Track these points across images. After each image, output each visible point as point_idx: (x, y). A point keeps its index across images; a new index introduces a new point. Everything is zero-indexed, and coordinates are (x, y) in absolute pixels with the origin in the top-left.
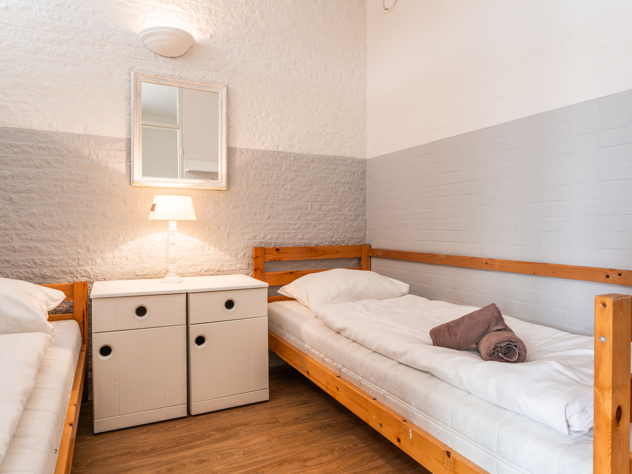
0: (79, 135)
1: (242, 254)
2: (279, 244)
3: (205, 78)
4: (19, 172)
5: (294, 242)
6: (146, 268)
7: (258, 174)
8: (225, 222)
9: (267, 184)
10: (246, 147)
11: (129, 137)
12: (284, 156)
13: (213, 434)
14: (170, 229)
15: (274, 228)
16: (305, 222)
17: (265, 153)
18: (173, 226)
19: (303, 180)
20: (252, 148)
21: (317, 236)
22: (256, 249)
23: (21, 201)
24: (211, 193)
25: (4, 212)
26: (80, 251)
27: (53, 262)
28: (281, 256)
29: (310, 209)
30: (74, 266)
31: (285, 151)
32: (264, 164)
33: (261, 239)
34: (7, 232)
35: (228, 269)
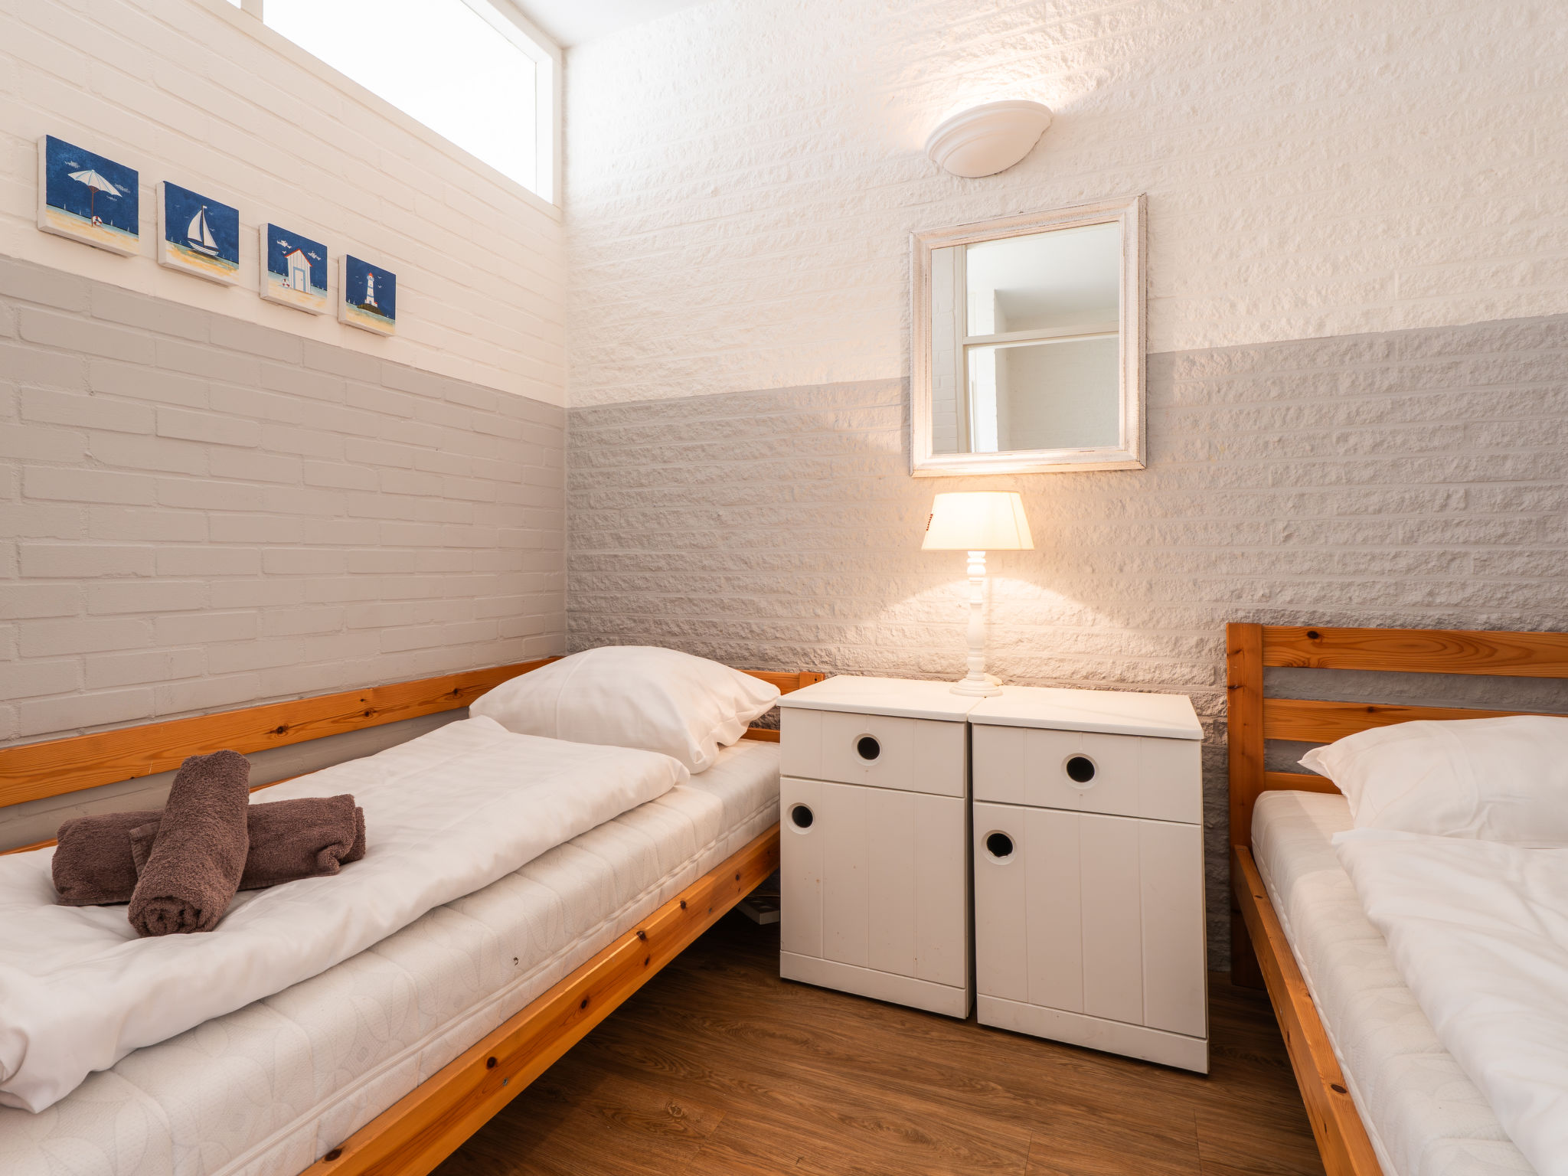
0: (818, 387)
1: (1193, 641)
2: (1327, 618)
3: (1081, 193)
4: (731, 469)
5: (1389, 613)
6: (943, 658)
7: (1249, 414)
8: (1140, 554)
9: (1280, 441)
10: (1207, 345)
11: (908, 375)
12: (1344, 347)
13: (993, 1089)
14: (971, 570)
15: (1306, 566)
16: (1440, 550)
17: (1269, 352)
18: (976, 563)
19: (1428, 414)
20: (1225, 345)
21: (1499, 596)
22: (1233, 628)
23: (733, 520)
24: (1100, 480)
25: (711, 540)
26: (819, 612)
27: (777, 631)
28: (1326, 654)
29: (1462, 505)
30: (810, 641)
31: (1348, 333)
32: (1269, 383)
33: (1260, 601)
34: (714, 575)
35: (1148, 677)
